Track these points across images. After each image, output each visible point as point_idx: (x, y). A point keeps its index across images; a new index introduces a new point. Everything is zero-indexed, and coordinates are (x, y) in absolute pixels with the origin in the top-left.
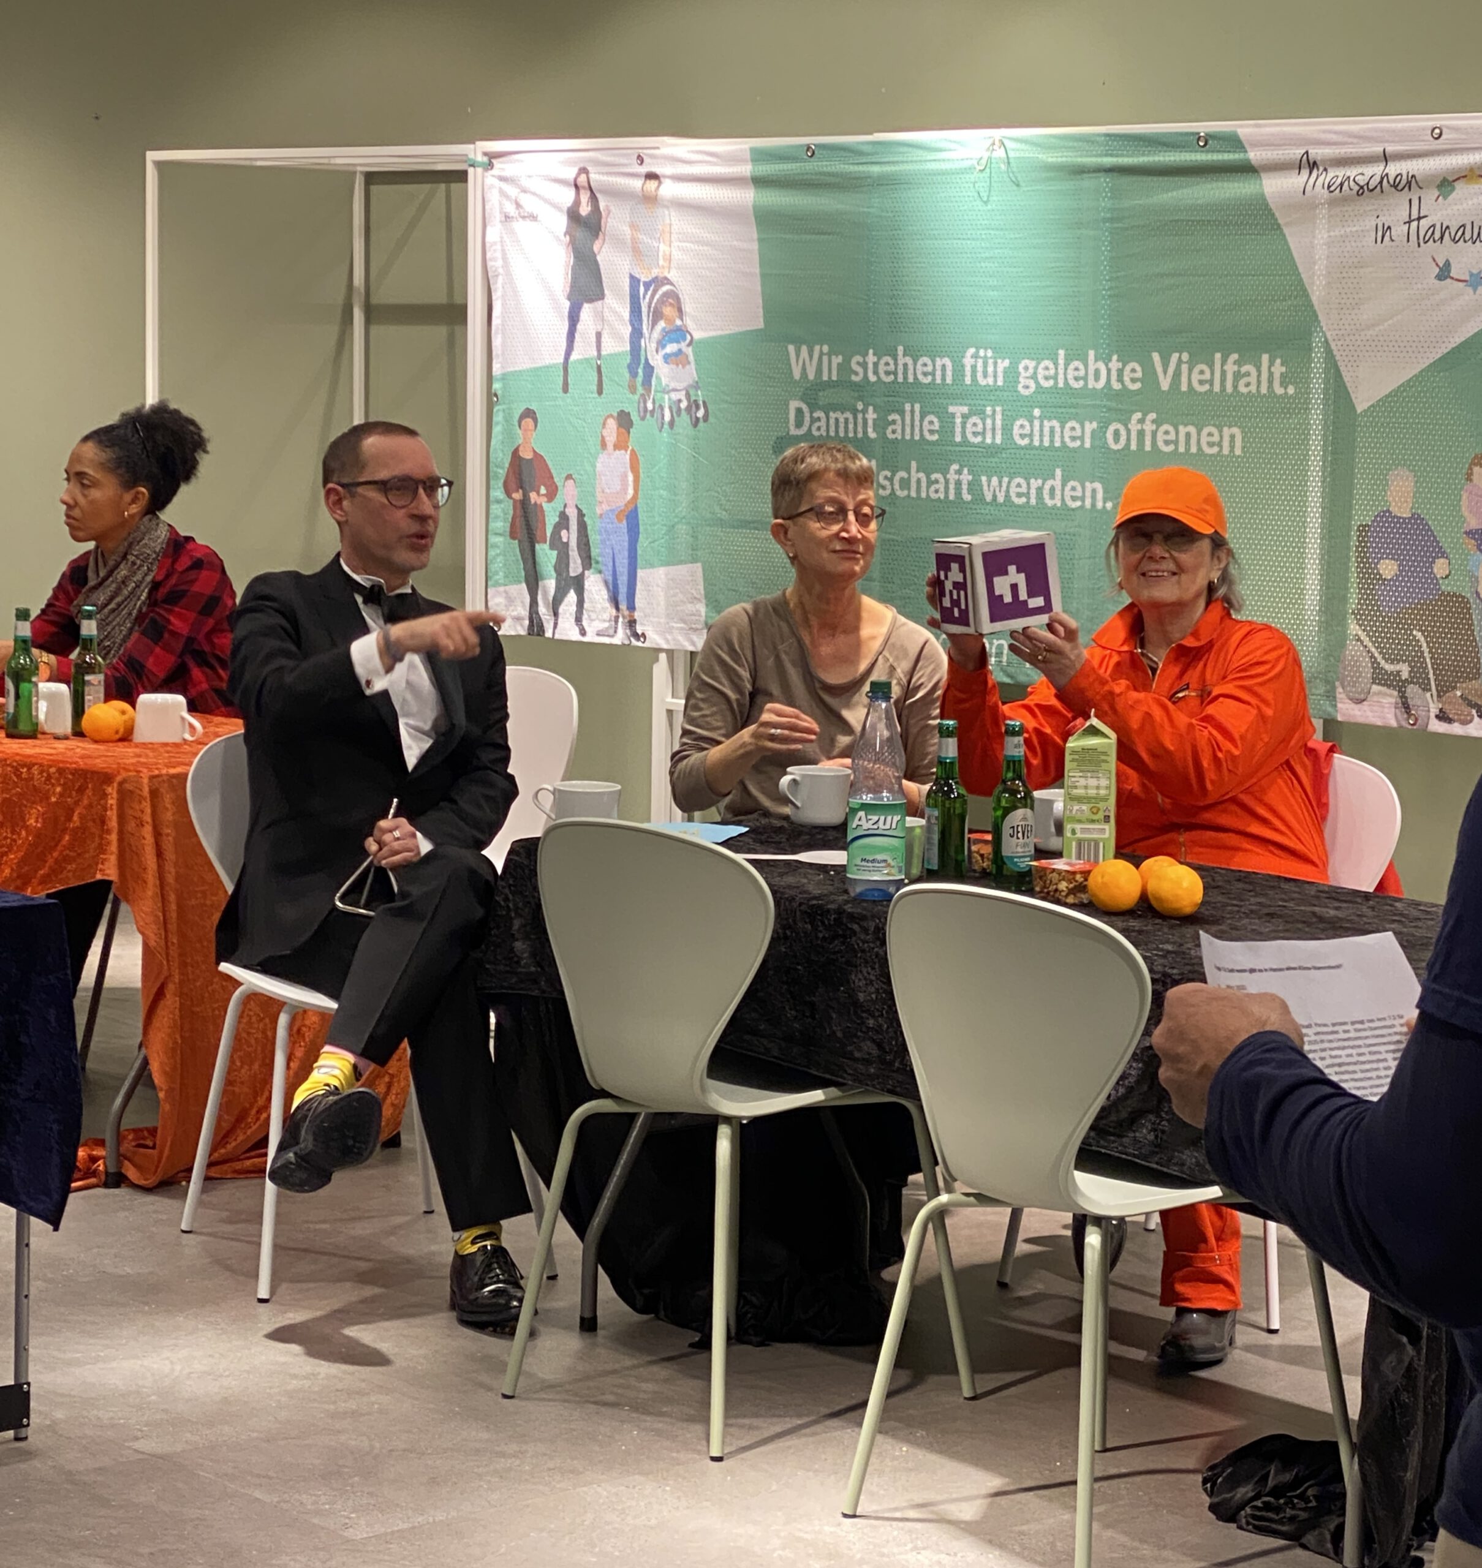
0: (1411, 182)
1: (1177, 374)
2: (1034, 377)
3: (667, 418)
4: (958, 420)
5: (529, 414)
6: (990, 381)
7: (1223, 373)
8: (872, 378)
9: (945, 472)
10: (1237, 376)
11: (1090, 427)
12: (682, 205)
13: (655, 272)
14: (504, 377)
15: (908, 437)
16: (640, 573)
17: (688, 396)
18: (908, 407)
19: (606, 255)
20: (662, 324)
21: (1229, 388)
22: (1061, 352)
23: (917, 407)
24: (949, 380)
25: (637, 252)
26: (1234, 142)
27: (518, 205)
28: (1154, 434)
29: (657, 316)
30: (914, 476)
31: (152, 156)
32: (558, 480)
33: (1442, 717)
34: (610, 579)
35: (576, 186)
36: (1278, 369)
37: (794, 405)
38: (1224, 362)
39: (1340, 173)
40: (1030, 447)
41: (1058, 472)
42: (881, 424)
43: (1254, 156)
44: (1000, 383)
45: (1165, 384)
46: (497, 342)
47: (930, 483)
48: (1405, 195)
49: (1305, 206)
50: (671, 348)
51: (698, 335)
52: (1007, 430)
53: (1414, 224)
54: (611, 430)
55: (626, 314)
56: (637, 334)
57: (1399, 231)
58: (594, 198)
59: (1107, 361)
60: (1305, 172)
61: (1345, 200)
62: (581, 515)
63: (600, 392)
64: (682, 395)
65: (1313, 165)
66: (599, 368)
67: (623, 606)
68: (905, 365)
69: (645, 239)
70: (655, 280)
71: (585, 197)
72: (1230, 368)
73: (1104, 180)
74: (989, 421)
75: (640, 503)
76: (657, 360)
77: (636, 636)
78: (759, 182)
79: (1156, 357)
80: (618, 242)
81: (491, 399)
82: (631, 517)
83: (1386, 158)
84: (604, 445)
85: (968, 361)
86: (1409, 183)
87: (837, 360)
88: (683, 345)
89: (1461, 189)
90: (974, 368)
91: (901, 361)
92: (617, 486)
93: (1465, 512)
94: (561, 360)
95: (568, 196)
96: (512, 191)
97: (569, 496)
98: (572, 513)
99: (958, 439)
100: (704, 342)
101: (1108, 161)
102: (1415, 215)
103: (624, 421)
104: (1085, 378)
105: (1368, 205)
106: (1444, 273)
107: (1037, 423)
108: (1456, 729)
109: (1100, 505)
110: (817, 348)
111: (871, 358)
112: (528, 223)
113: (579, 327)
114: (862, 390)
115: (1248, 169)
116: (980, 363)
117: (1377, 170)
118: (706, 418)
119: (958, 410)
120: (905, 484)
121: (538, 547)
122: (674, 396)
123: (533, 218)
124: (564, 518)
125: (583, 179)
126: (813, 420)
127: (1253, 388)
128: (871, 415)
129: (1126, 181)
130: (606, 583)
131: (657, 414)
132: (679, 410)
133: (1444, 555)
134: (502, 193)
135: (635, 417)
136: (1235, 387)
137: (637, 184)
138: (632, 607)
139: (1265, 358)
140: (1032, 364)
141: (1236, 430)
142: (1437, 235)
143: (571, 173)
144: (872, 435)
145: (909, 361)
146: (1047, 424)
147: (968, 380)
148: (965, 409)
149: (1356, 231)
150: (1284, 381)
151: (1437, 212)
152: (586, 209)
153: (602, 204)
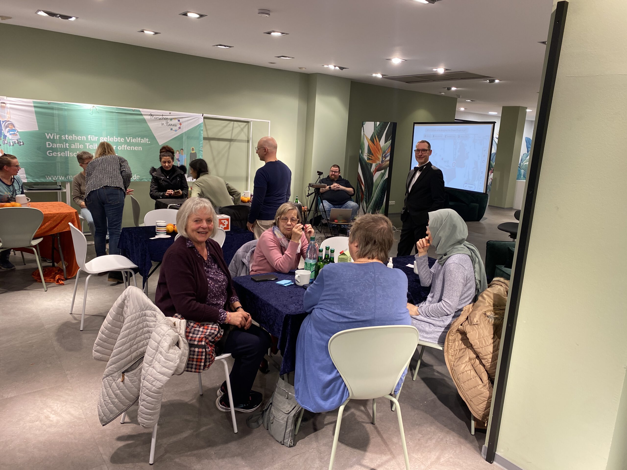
0: (167, 119)
1: (130, 140)
3: (12, 144)
6: (94, 140)
7: (138, 140)
8: (67, 139)
10: (140, 141)
13: (6, 119)
15: (76, 148)
18: (76, 143)
21: (139, 142)
22: (109, 137)
23: (78, 144)
24: (85, 140)
26: (140, 111)
28: (127, 148)
29: (7, 127)
36: (147, 140)
37: (47, 143)
38: (138, 138)
39: (156, 117)
42: (69, 146)
43: (142, 113)
44: (96, 140)
45: (128, 141)
49: (151, 121)
51: (19, 131)
57: (165, 124)
59: (118, 138)
60: (150, 116)
61: (157, 120)
64: (16, 141)
65: (151, 115)
68: (75, 137)
70: (5, 121)
73: (116, 114)
76: (7, 134)
78: (35, 107)
79: (126, 138)
83: (162, 115)
87: (58, 136)
88: (15, 132)
89: (173, 120)
90: (90, 138)
100: (21, 132)
101: (117, 111)
102: (167, 122)
104: (114, 140)
105: (161, 121)
110: (53, 134)
111: (67, 136)
114: (65, 141)
115: (141, 115)
116: (92, 138)
117: (162, 117)
118: (23, 144)
119: (87, 144)
122: (13, 141)
126: (53, 145)
127: (143, 142)
128: (67, 144)
129: (120, 114)
131: (8, 144)
132: (15, 143)
139: (145, 138)
141: (141, 147)
144: (67, 147)
147: (89, 140)
148: (89, 144)
149: (159, 124)
150: (148, 141)
151: (170, 122)
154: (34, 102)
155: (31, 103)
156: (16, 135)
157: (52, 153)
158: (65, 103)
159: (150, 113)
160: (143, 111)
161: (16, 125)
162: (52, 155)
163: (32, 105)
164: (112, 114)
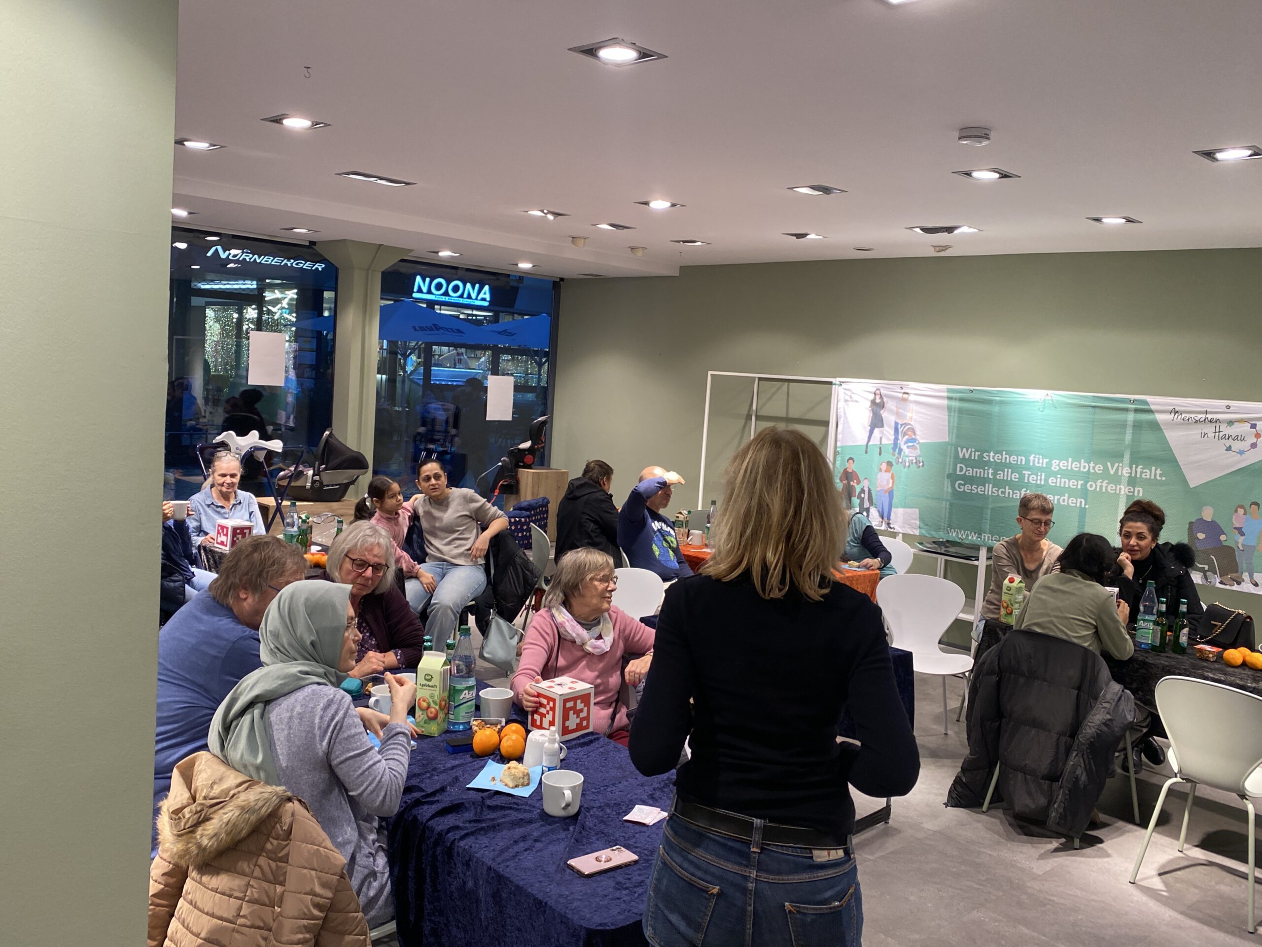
0: (1218, 421)
1: (1117, 469)
2: (1058, 465)
3: (907, 464)
4: (1026, 476)
5: (851, 459)
6: (1040, 465)
8: (992, 460)
9: (1020, 491)
10: (1141, 473)
11: (1080, 482)
12: (916, 402)
13: (905, 421)
14: (842, 447)
15: (1005, 478)
16: (893, 509)
17: (916, 459)
18: (1006, 470)
19: (884, 414)
20: (907, 437)
22: (1070, 460)
23: (1010, 470)
24: (1023, 463)
25: (898, 414)
26: (1145, 403)
27: (851, 397)
28: (1106, 487)
29: (905, 434)
30: (1007, 491)
31: (710, 373)
32: (861, 478)
33: (1221, 583)
34: (881, 510)
35: (875, 394)
36: (1159, 472)
37: (959, 465)
38: (1136, 467)
39: (1188, 416)
40: (1056, 486)
41: (1067, 495)
42: (994, 474)
43: (1153, 407)
44: (1044, 466)
45: (1112, 472)
46: (839, 436)
47: (1013, 493)
48: (1214, 424)
49: (1172, 425)
50: (910, 444)
51: (921, 441)
52: (1046, 480)
53: (1217, 434)
54: (884, 466)
55: (892, 432)
56: (896, 439)
57: (1211, 435)
58: (881, 397)
59: (1089, 464)
60: (1173, 414)
61: (1190, 424)
62: (870, 490)
63: (880, 454)
64: (914, 458)
65: (1176, 412)
66: (880, 448)
67: (886, 519)
68: (1006, 458)
69: (902, 411)
70: (905, 424)
71: (878, 397)
72: (1139, 470)
73: (1090, 409)
74: (1039, 477)
75: (895, 488)
76: (904, 447)
77: (891, 528)
78: (950, 398)
79: (1109, 464)
80: (891, 411)
81: (836, 453)
82: (891, 493)
83: (1206, 412)
84: (881, 470)
85: (1032, 458)
86: (1216, 421)
87: (977, 454)
88: (915, 444)
89: (1236, 424)
90: (1034, 461)
91: (1004, 456)
92: (885, 483)
93: (1234, 522)
94: (865, 444)
95: (872, 397)
96: (849, 393)
97: (865, 484)
98: (866, 489)
99: (1026, 481)
100: (923, 443)
101: (1093, 404)
102: (1217, 430)
103: (890, 464)
104: (1080, 468)
105: (1200, 426)
106: (1229, 449)
107: (1059, 480)
108: (1228, 587)
109: (1083, 506)
110: (970, 450)
111: (992, 454)
112: (855, 403)
113: (873, 435)
114: (988, 463)
115: (1150, 411)
116: (1036, 460)
117: (1203, 416)
118: (923, 466)
119: (1026, 473)
120: (1003, 493)
121: (853, 498)
122: (910, 458)
123: (857, 401)
124: (863, 491)
125: (878, 392)
126: (967, 471)
127: (1148, 477)
128: (991, 471)
129: (1098, 410)
130: (879, 511)
131: (903, 463)
132: (912, 463)
133: (1224, 533)
134: (845, 393)
135: (894, 463)
136: (1141, 475)
137: (900, 395)
138: (889, 519)
139: (1153, 468)
140: (1058, 462)
141: (1140, 489)
142: (1227, 437)
143: (874, 390)
144: (990, 476)
145: (1007, 456)
146: (1063, 480)
147: (1031, 464)
148: (1030, 473)
149: (1195, 433)
150: (1161, 475)
151: (1226, 430)
152: (878, 401)
153: (885, 400)
154: (949, 391)
155: (944, 392)
156: (916, 448)
157: (964, 485)
159: (1172, 408)
160: (1154, 401)
161: (918, 432)
162: (962, 490)
163: (945, 394)
164: (1083, 410)
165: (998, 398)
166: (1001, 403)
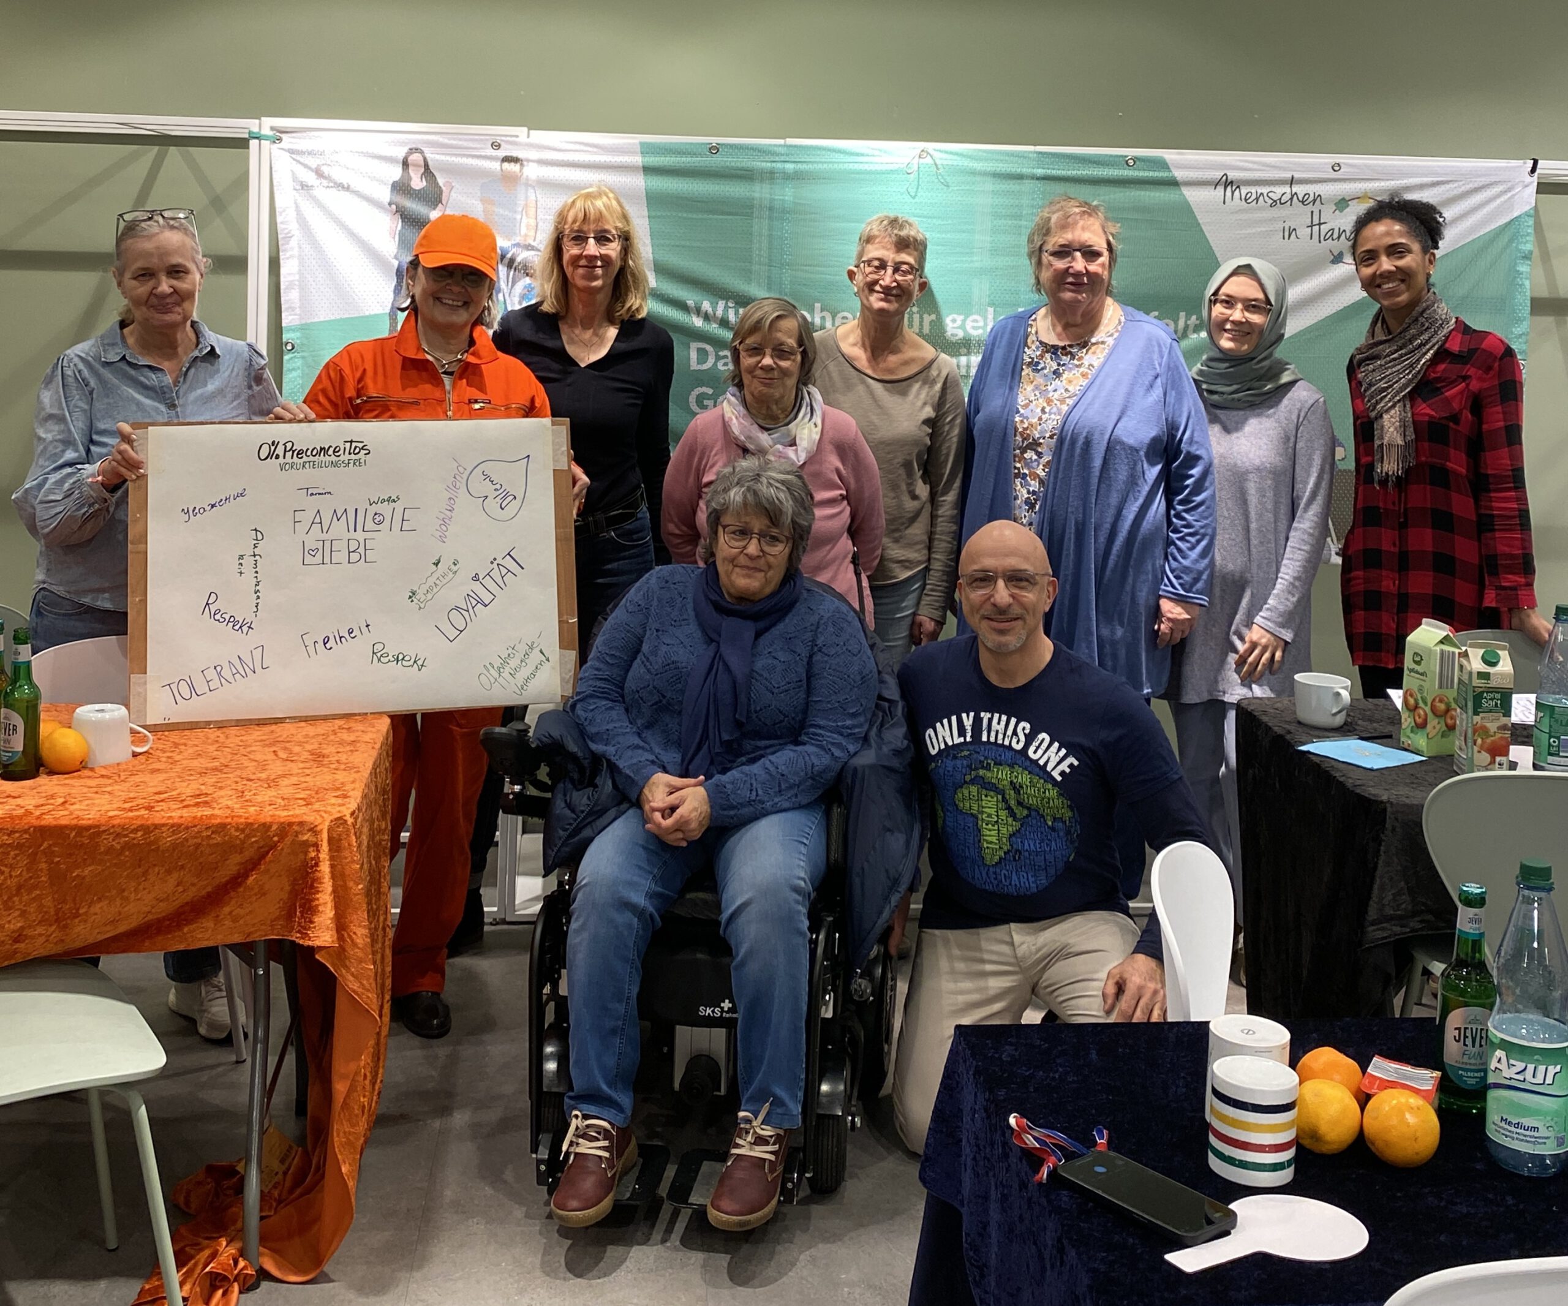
0: (1317, 198)
2: (962, 327)
13: (516, 240)
14: (304, 328)
22: (991, 309)
26: (1163, 165)
27: (321, 174)
35: (405, 164)
36: (1194, 322)
39: (1255, 190)
43: (1179, 174)
46: (288, 297)
48: (1310, 207)
49: (1225, 214)
53: (1316, 228)
57: (1303, 232)
58: (428, 172)
61: (1260, 209)
65: (1227, 185)
68: (823, 318)
69: (501, 211)
70: (516, 246)
71: (416, 173)
73: (1033, 185)
78: (648, 170)
83: (1292, 182)
86: (1315, 201)
89: (1354, 206)
96: (312, 163)
101: (1040, 172)
102: (1316, 221)
105: (1284, 213)
106: (1337, 259)
110: (722, 303)
112: (336, 192)
115: (1174, 183)
117: (1286, 189)
123: (343, 187)
125: (416, 157)
126: (719, 358)
134: (296, 163)
137: (495, 166)
139: (1182, 315)
140: (960, 318)
142: (1336, 236)
143: (401, 152)
145: (827, 315)
151: (1335, 220)
152: (418, 183)
153: (441, 181)
154: (647, 149)
155: (633, 153)
158: (791, 141)
159: (1218, 174)
160: (1181, 161)
163: (638, 160)
164: (1013, 186)
165: (790, 167)
166: (797, 177)
